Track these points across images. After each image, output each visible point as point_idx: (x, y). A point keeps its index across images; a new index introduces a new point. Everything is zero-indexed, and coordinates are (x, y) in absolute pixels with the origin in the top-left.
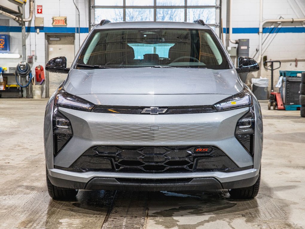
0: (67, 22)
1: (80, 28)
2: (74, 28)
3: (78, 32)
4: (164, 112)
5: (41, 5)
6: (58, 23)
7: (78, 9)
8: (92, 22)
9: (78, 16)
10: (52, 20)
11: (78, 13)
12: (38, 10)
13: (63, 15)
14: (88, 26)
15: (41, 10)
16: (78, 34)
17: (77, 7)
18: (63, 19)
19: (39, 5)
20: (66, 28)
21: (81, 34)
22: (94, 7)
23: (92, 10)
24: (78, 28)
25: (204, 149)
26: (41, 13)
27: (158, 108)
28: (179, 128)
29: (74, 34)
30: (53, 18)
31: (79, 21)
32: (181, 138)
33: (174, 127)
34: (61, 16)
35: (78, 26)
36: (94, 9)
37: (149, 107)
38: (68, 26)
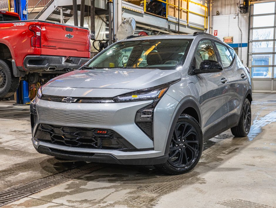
0: (234, 40)
1: (242, 44)
2: (237, 44)
3: (240, 47)
4: (75, 101)
5: (216, 30)
6: (227, 41)
7: (241, 31)
8: (250, 39)
9: (241, 35)
10: (223, 39)
11: (241, 34)
12: (215, 33)
13: (231, 35)
14: (247, 42)
15: (217, 33)
16: (240, 48)
17: (240, 29)
18: (231, 38)
19: (215, 30)
20: (233, 44)
21: (242, 48)
22: (252, 28)
23: (251, 31)
24: (240, 44)
25: (103, 132)
26: (216, 35)
27: (71, 98)
28: (84, 114)
29: (238, 48)
30: (224, 38)
31: (242, 39)
32: (85, 121)
33: (79, 113)
34: (229, 36)
35: (241, 43)
36: (252, 30)
37: (66, 97)
38: (234, 43)
